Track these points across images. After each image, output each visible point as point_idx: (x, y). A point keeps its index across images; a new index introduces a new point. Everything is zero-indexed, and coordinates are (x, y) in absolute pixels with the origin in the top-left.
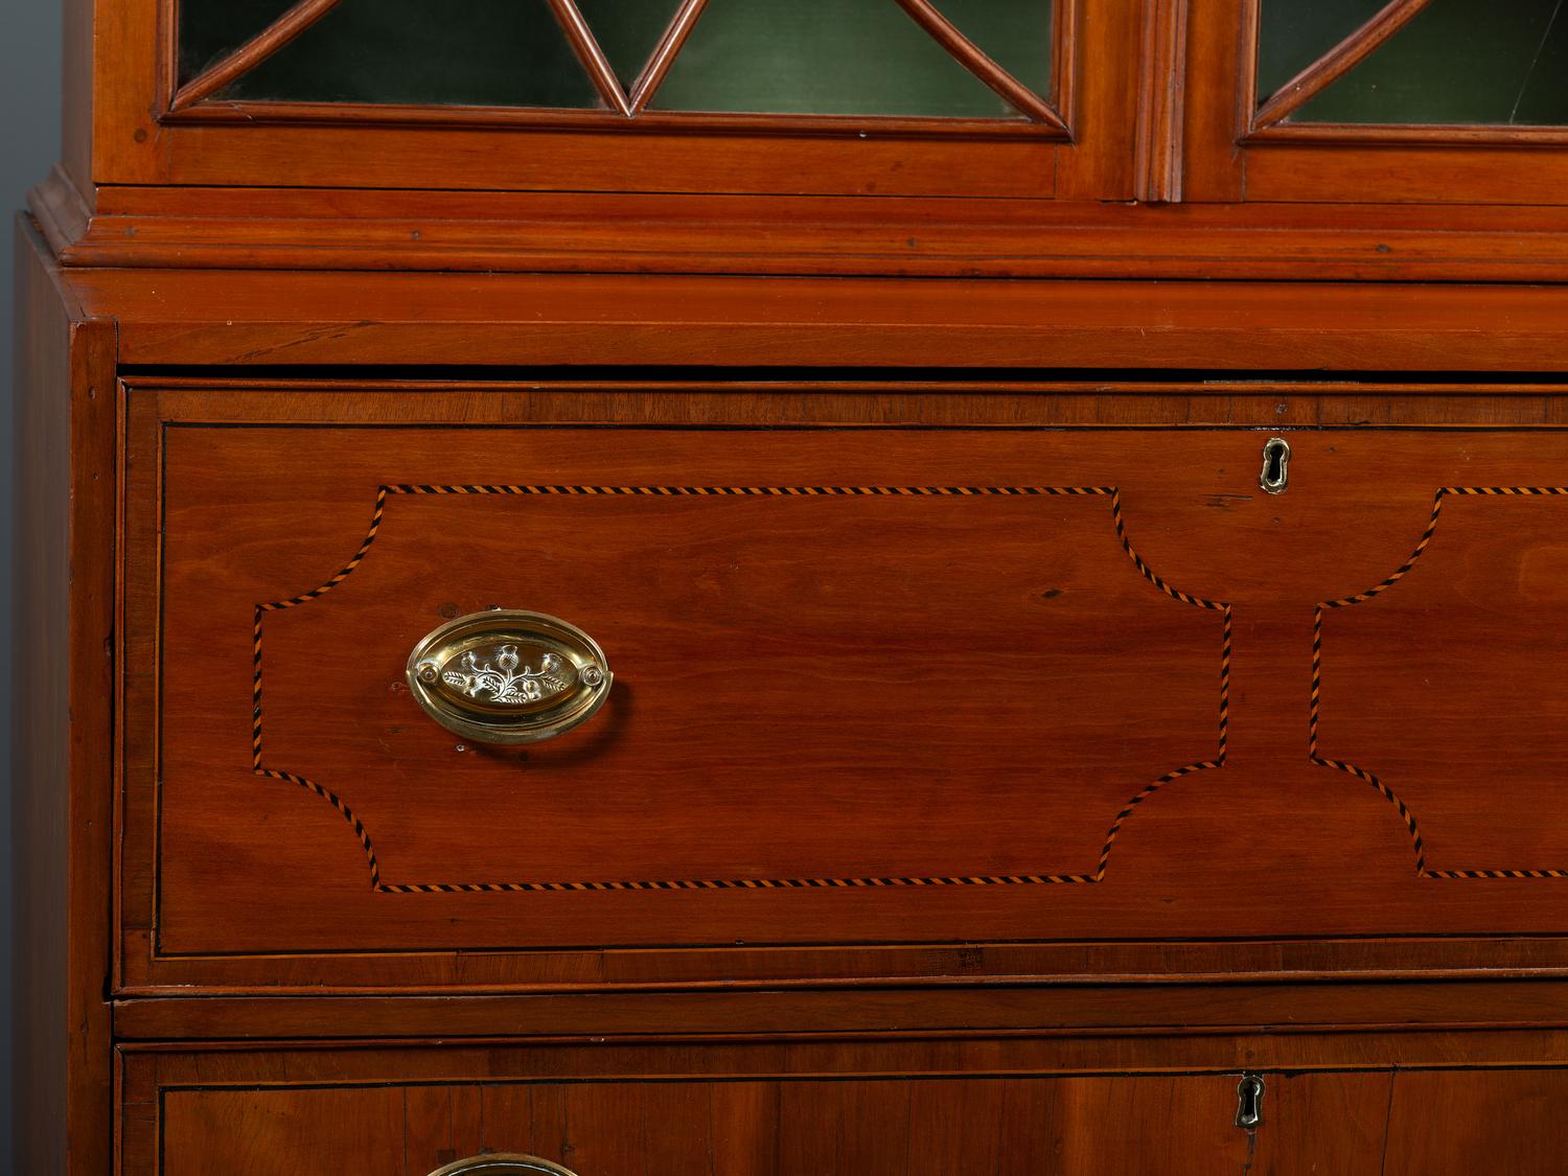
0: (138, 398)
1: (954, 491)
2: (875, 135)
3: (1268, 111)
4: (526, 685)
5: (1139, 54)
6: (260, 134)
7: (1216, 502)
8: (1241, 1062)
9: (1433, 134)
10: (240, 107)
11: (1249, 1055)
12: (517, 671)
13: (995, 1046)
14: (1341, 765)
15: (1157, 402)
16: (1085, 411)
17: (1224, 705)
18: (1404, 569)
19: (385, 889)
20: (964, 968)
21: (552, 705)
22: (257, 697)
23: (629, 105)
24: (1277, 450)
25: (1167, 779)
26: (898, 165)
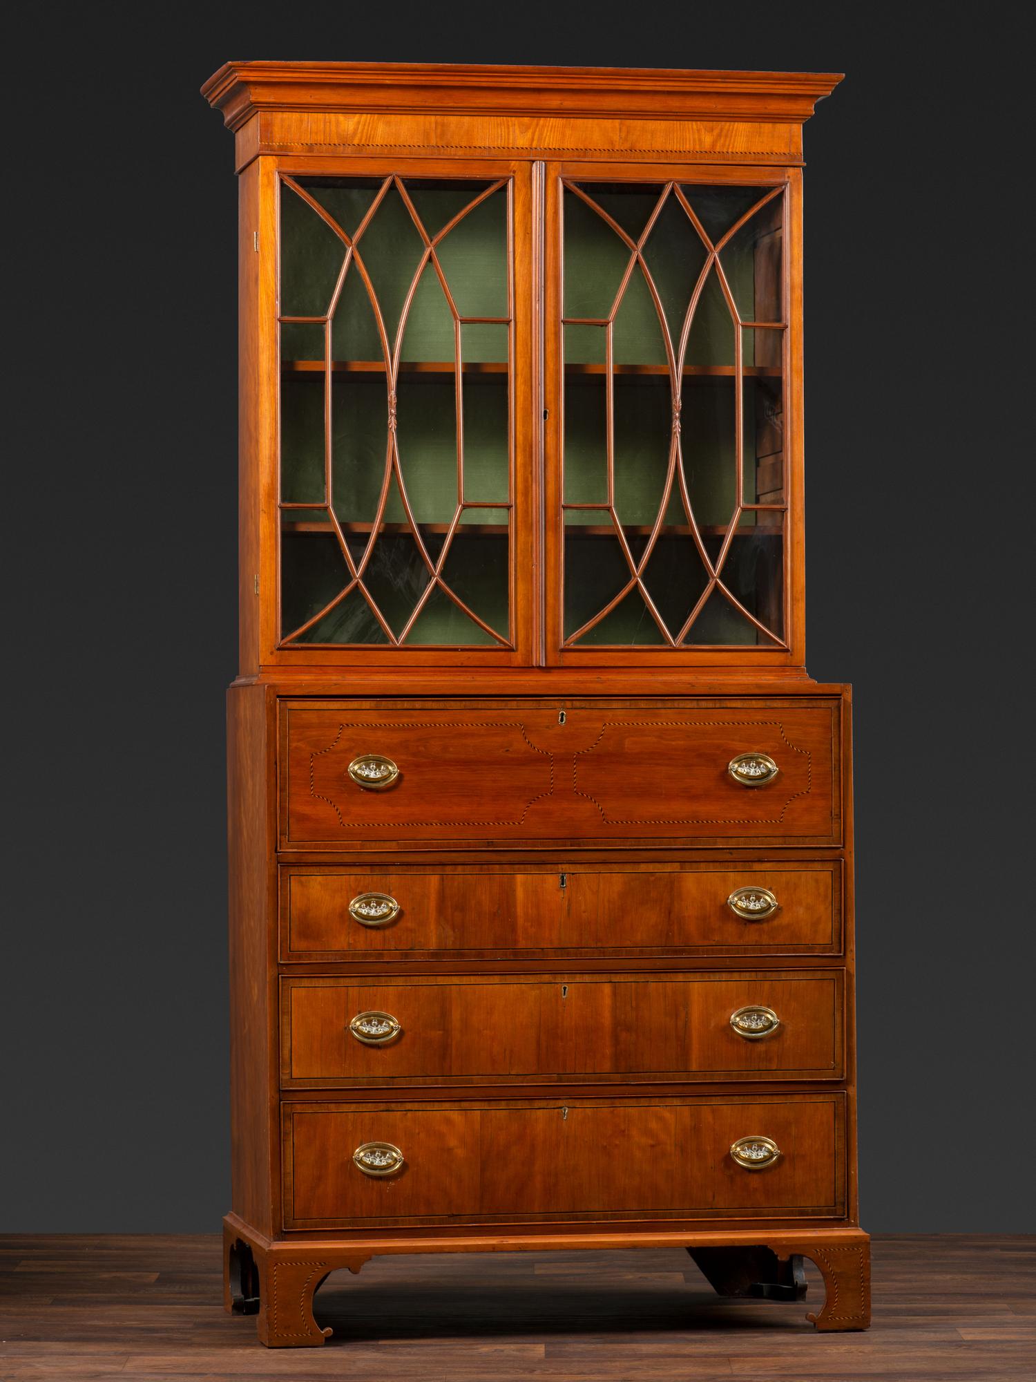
0: (283, 703)
1: (482, 725)
2: (463, 650)
3: (567, 642)
4: (377, 773)
5: (532, 628)
6: (302, 652)
7: (547, 727)
8: (560, 870)
9: (612, 647)
10: (297, 645)
11: (562, 869)
12: (375, 770)
13: (497, 866)
14: (583, 794)
15: (532, 702)
16: (513, 704)
17: (552, 779)
18: (596, 744)
19: (344, 825)
20: (488, 846)
21: (384, 779)
22: (312, 777)
23: (398, 642)
24: (562, 714)
25: (538, 798)
26: (469, 658)
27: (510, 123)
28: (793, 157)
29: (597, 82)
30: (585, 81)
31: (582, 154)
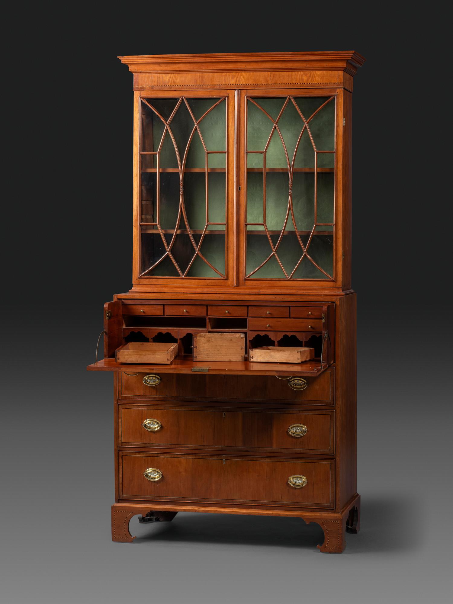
2: (207, 279)
5: (234, 271)
6: (148, 279)
9: (264, 279)
10: (145, 277)
23: (183, 276)
26: (210, 282)
27: (228, 75)
28: (339, 84)
29: (257, 58)
30: (252, 58)
31: (256, 86)
